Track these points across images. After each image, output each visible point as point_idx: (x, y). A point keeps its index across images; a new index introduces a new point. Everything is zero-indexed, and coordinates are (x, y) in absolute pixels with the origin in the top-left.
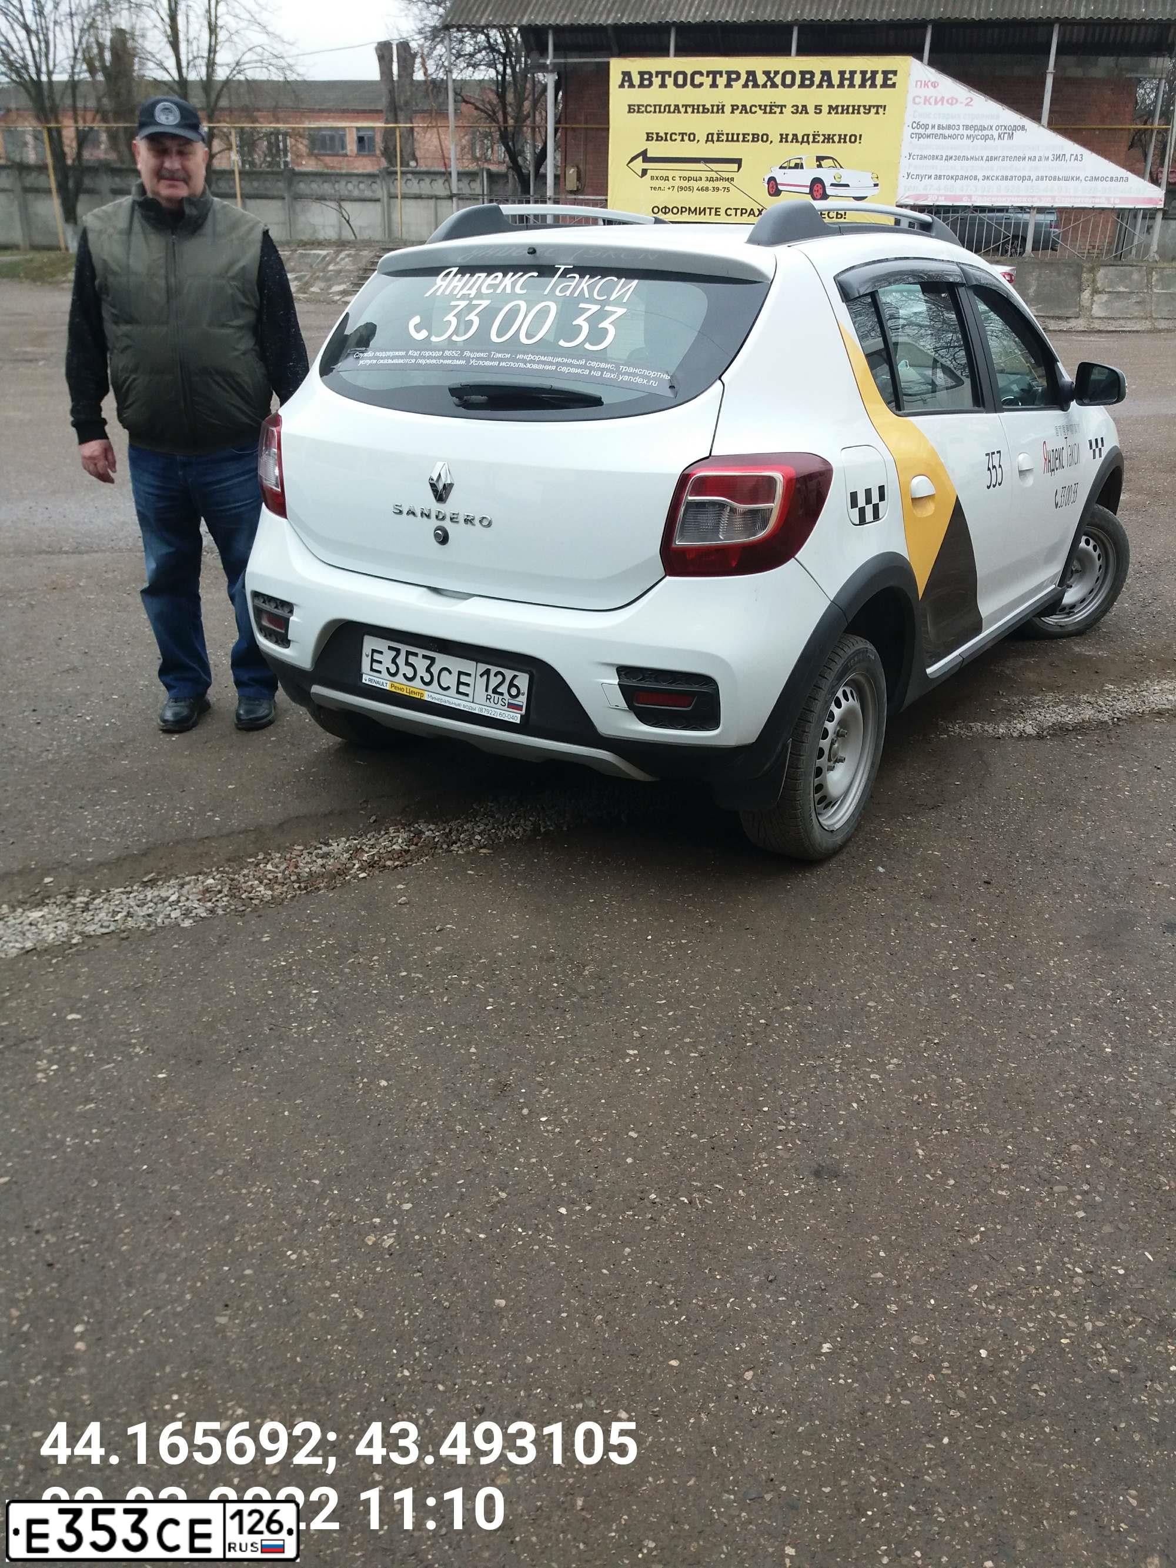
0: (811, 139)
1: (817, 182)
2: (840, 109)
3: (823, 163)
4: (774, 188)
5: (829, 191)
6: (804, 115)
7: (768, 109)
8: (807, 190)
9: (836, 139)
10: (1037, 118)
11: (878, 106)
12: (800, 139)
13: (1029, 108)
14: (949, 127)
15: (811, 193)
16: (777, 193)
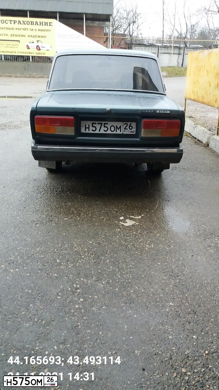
0: (35, 36)
1: (38, 46)
2: (41, 30)
3: (38, 42)
4: (28, 48)
5: (41, 48)
6: (33, 31)
7: (24, 29)
8: (36, 48)
9: (41, 37)
10: (83, 34)
11: (49, 30)
12: (32, 36)
13: (81, 31)
14: (65, 35)
15: (37, 48)
16: (29, 48)
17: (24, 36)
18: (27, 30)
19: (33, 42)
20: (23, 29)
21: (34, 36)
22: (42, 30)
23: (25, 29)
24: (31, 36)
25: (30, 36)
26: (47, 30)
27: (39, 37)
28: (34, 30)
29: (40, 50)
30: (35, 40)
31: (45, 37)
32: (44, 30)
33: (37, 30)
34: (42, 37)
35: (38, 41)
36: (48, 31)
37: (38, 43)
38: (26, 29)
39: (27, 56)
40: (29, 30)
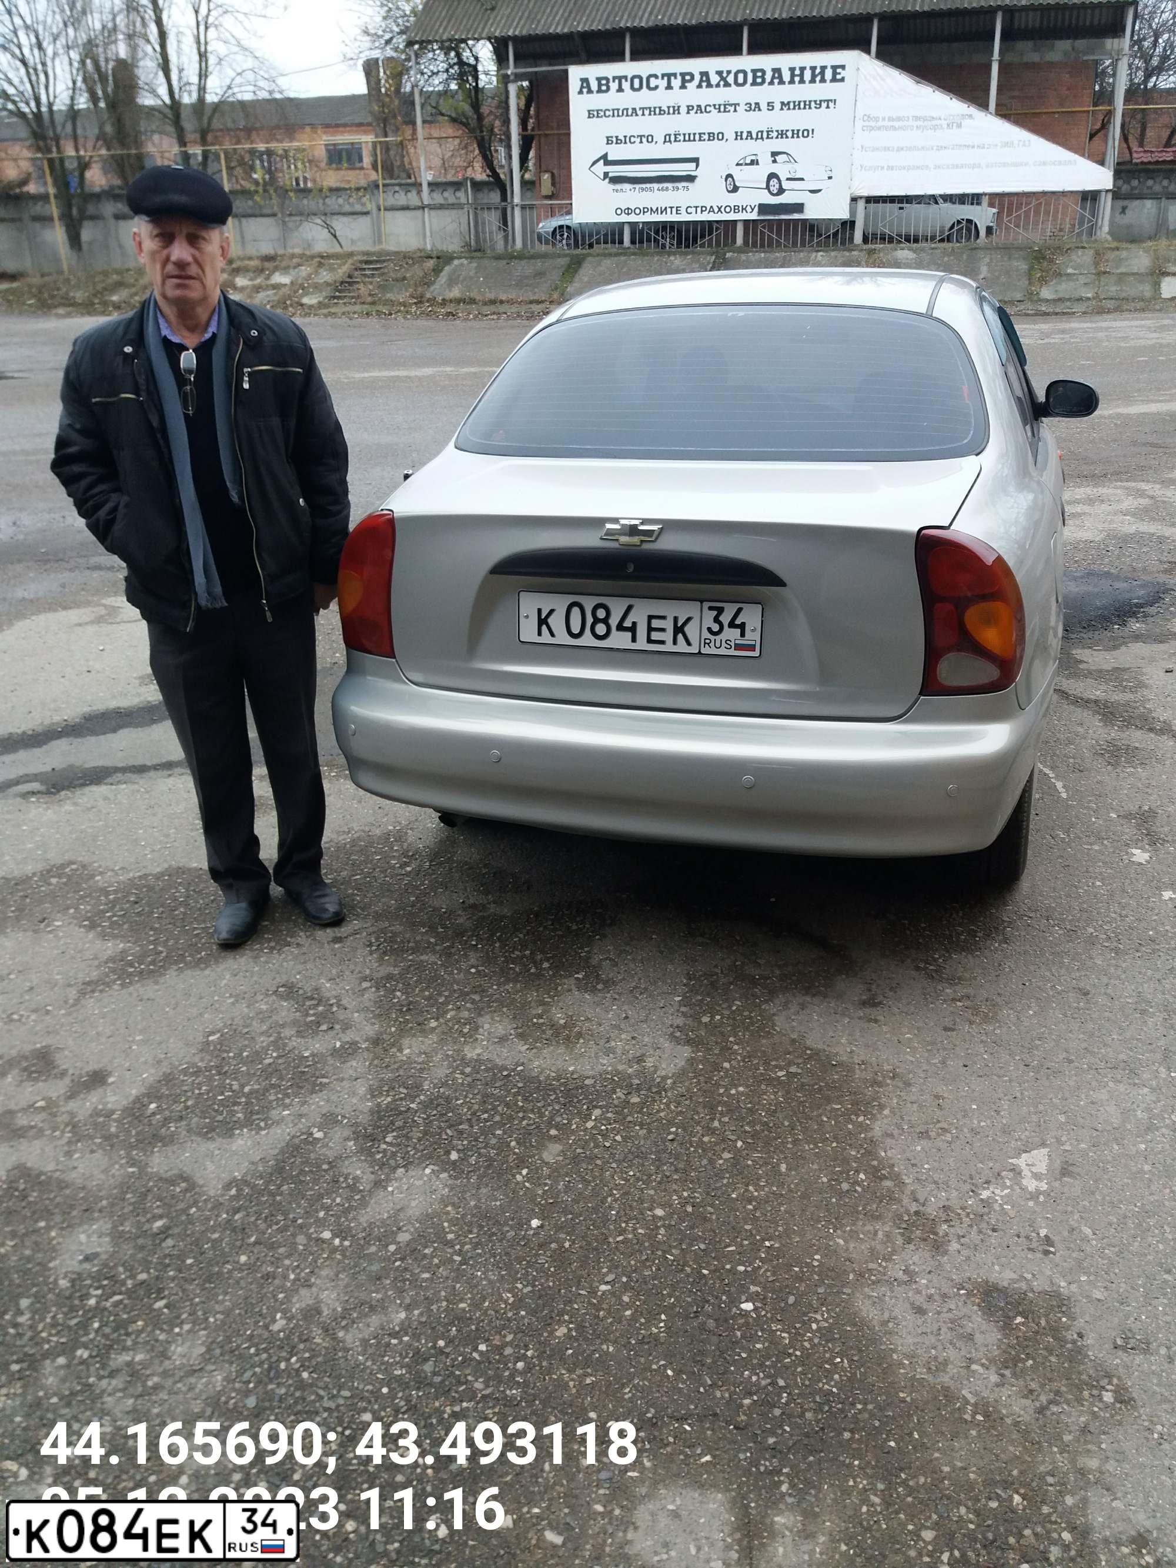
0: (765, 135)
1: (773, 177)
2: (791, 106)
3: (778, 158)
4: (731, 185)
5: (786, 185)
6: (757, 112)
8: (763, 185)
10: (983, 105)
11: (828, 101)
12: (754, 136)
13: (976, 96)
14: (899, 119)
15: (768, 187)
16: (735, 189)
17: (719, 136)
18: (732, 109)
19: (752, 163)
20: (718, 108)
21: (760, 136)
22: (797, 105)
23: (723, 108)
24: (749, 133)
25: (744, 135)
26: (819, 104)
27: (782, 134)
28: (764, 106)
29: (781, 191)
30: (763, 149)
31: (807, 133)
32: (807, 105)
33: (778, 106)
34: (796, 134)
35: (774, 154)
36: (824, 105)
37: (775, 161)
38: (729, 108)
39: (726, 223)
40: (741, 109)
